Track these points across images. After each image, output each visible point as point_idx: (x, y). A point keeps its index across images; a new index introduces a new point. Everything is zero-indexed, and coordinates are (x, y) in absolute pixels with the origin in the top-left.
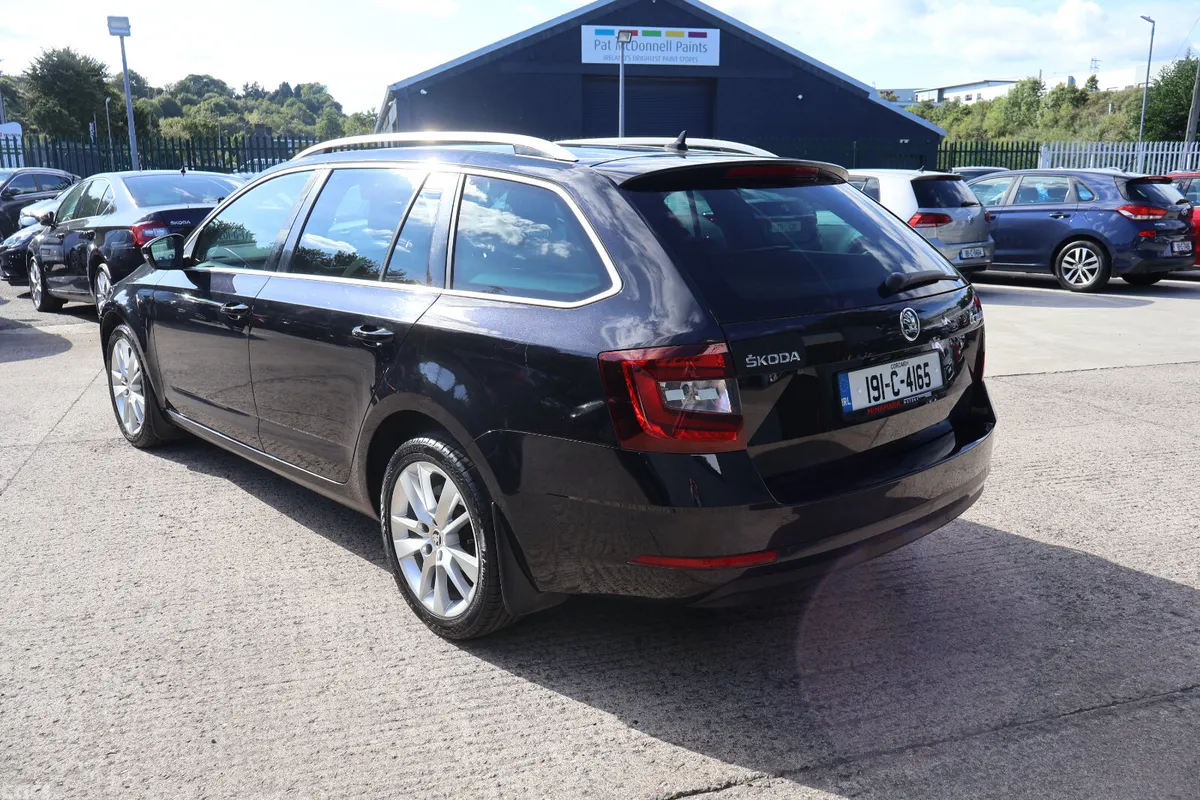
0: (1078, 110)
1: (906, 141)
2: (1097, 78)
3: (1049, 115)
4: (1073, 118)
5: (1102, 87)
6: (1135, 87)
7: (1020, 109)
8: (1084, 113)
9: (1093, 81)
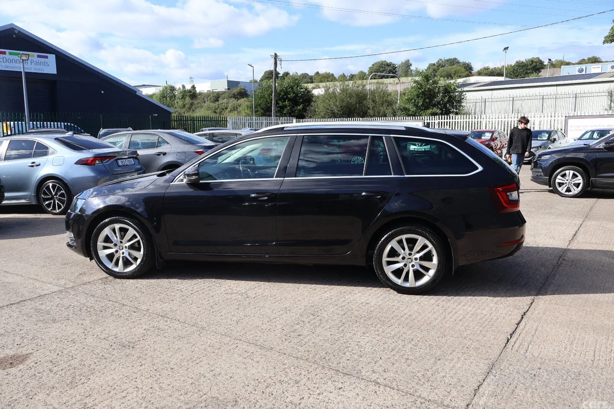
0: (193, 101)
1: (156, 115)
2: (195, 86)
3: (181, 103)
4: (192, 104)
5: (198, 90)
6: (211, 91)
7: (166, 99)
8: (196, 102)
9: (194, 87)
